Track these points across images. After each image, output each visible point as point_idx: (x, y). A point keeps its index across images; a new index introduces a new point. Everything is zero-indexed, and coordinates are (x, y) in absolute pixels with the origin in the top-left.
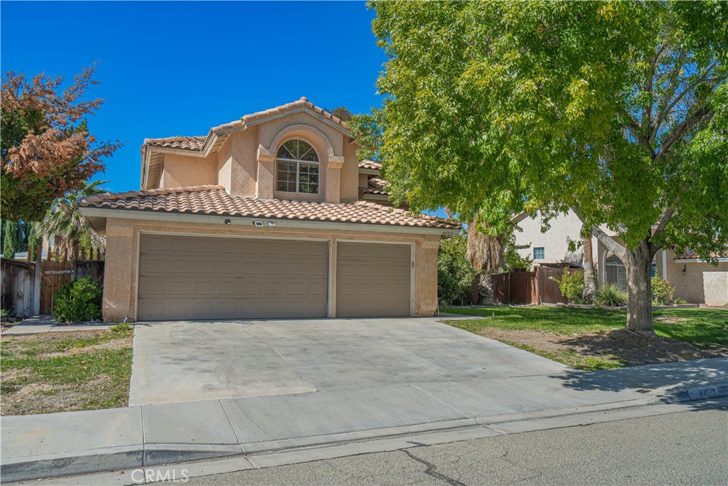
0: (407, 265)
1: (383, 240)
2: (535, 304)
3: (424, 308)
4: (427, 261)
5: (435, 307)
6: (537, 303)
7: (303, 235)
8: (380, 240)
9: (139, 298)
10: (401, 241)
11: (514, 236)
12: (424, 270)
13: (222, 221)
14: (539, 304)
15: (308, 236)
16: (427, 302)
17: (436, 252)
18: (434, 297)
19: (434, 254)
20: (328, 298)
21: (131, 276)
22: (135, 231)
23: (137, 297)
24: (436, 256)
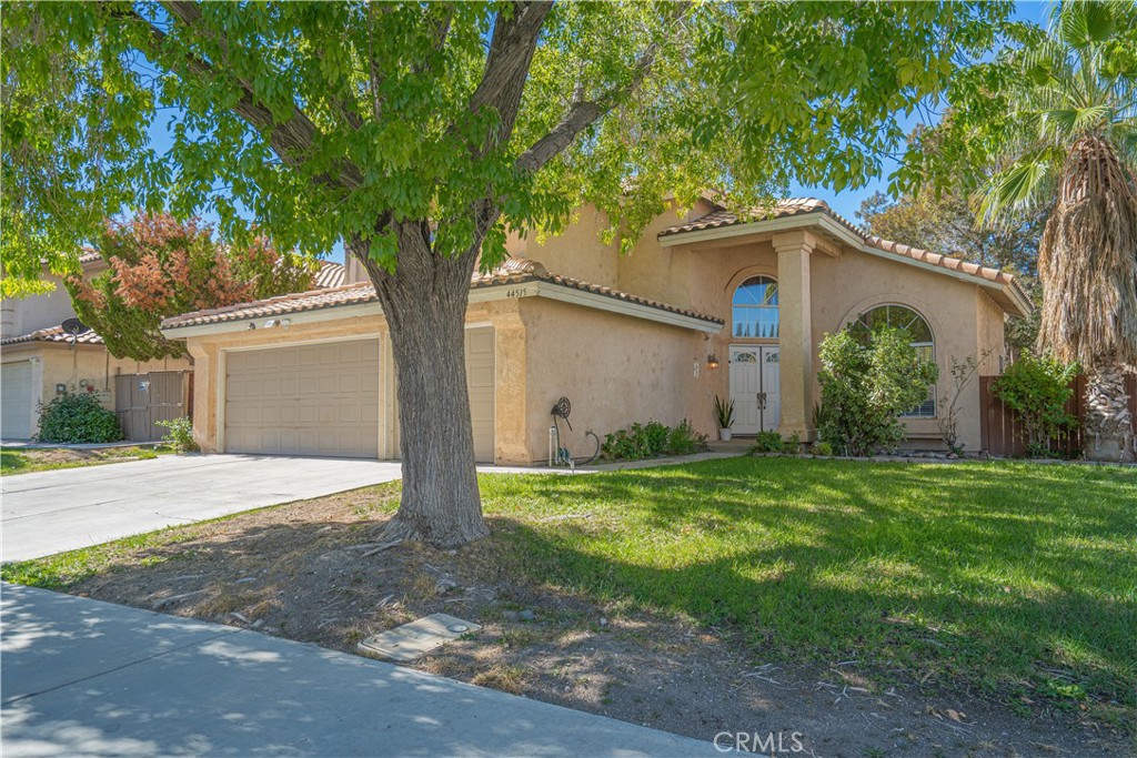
5: (523, 449)
13: (247, 325)
16: (508, 435)
17: (524, 335)
18: (519, 426)
19: (519, 340)
20: (377, 427)
21: (209, 401)
22: (211, 349)
23: (223, 425)
24: (523, 342)
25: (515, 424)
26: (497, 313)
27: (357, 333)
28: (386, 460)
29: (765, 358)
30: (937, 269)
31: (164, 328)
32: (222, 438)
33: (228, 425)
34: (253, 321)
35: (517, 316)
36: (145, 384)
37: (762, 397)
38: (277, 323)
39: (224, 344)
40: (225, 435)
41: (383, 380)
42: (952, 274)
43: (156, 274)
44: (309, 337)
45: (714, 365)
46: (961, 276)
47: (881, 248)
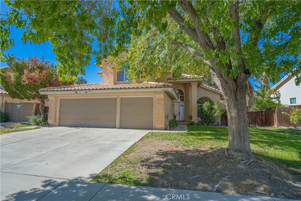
0: (152, 106)
1: (139, 96)
2: (276, 127)
3: (158, 126)
4: (159, 104)
5: (163, 126)
6: (277, 126)
7: (107, 95)
8: (137, 96)
9: (59, 119)
10: (147, 95)
11: (280, 94)
12: (157, 108)
13: (74, 92)
14: (278, 127)
15: (108, 96)
16: (159, 123)
17: (164, 99)
18: (162, 121)
19: (162, 100)
20: (116, 120)
21: (55, 112)
22: (56, 98)
23: (58, 118)
24: (163, 101)
25: (161, 120)
26: (158, 94)
27: (110, 96)
28: (118, 128)
29: (180, 106)
30: (214, 91)
31: (41, 91)
32: (58, 122)
33: (60, 118)
34: (76, 91)
35: (163, 95)
36: (19, 106)
37: (179, 113)
38: (86, 92)
39: (61, 97)
40: (59, 121)
41: (118, 108)
42: (217, 92)
43: (37, 76)
44: (93, 96)
45: (174, 107)
46: (218, 92)
47: (204, 86)
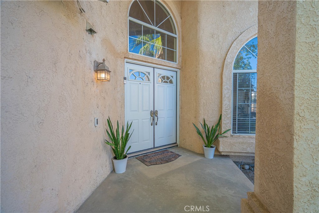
37: (154, 114)
45: (103, 75)
